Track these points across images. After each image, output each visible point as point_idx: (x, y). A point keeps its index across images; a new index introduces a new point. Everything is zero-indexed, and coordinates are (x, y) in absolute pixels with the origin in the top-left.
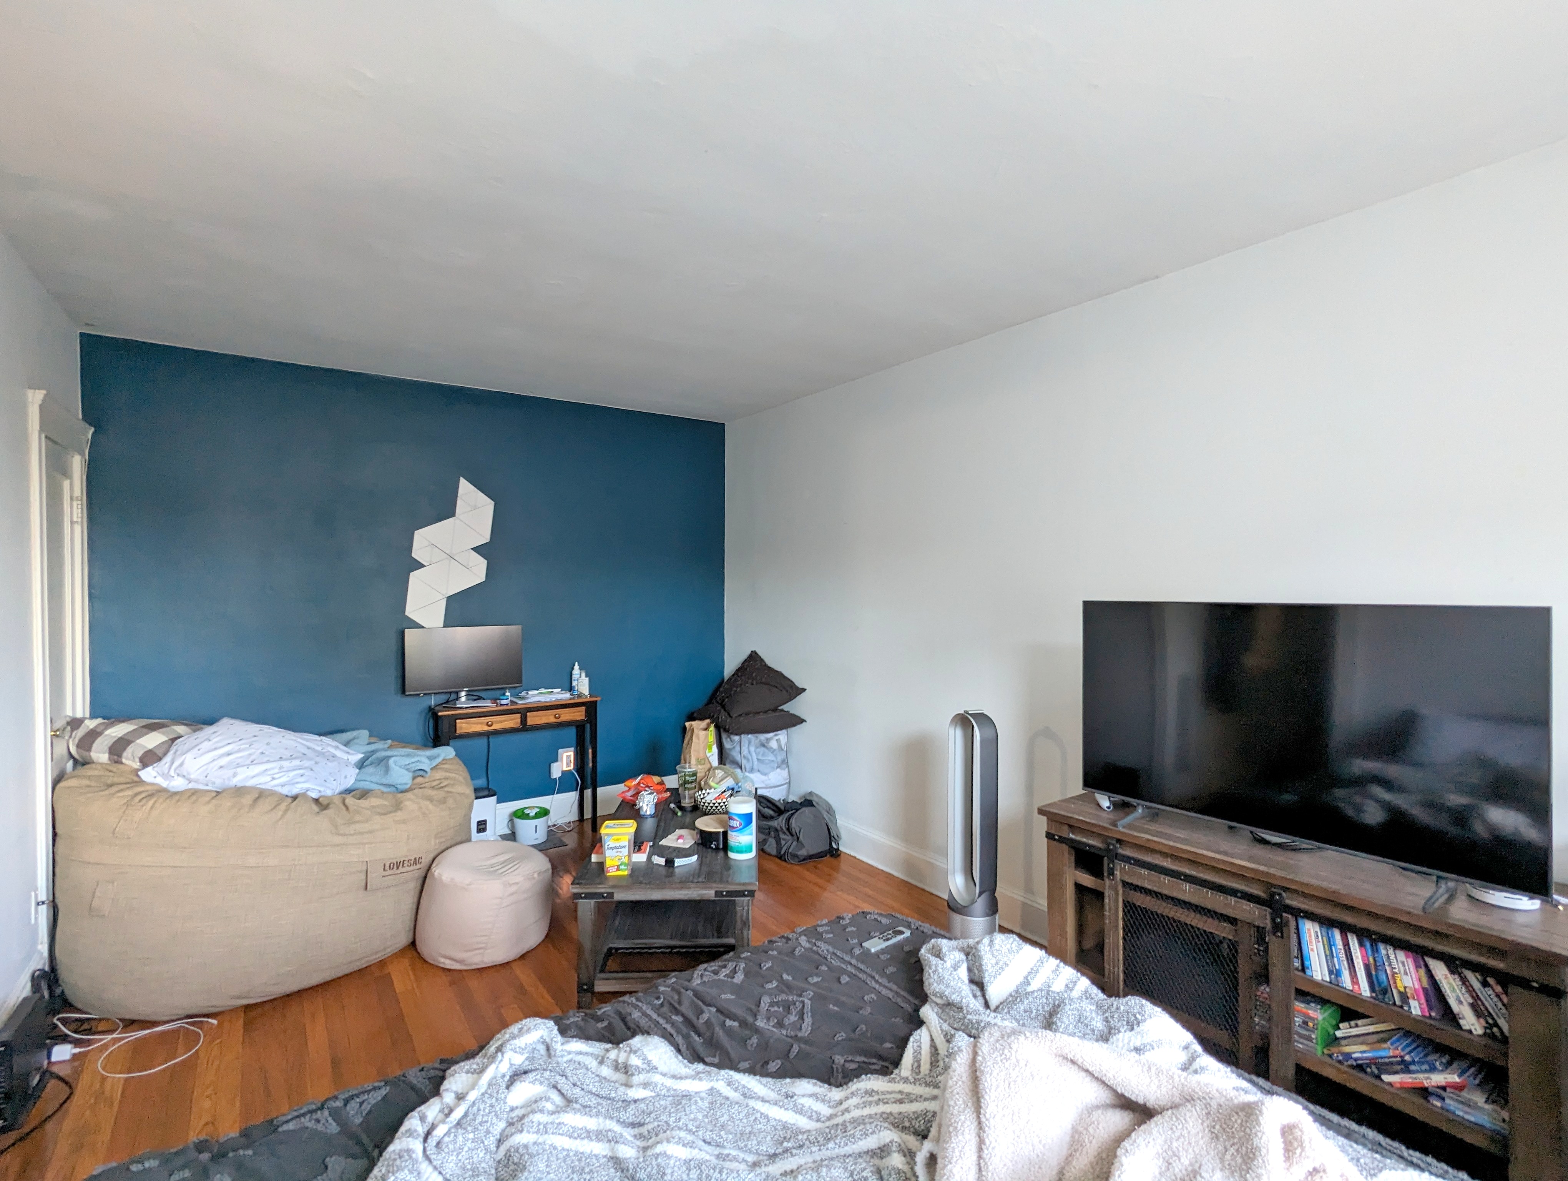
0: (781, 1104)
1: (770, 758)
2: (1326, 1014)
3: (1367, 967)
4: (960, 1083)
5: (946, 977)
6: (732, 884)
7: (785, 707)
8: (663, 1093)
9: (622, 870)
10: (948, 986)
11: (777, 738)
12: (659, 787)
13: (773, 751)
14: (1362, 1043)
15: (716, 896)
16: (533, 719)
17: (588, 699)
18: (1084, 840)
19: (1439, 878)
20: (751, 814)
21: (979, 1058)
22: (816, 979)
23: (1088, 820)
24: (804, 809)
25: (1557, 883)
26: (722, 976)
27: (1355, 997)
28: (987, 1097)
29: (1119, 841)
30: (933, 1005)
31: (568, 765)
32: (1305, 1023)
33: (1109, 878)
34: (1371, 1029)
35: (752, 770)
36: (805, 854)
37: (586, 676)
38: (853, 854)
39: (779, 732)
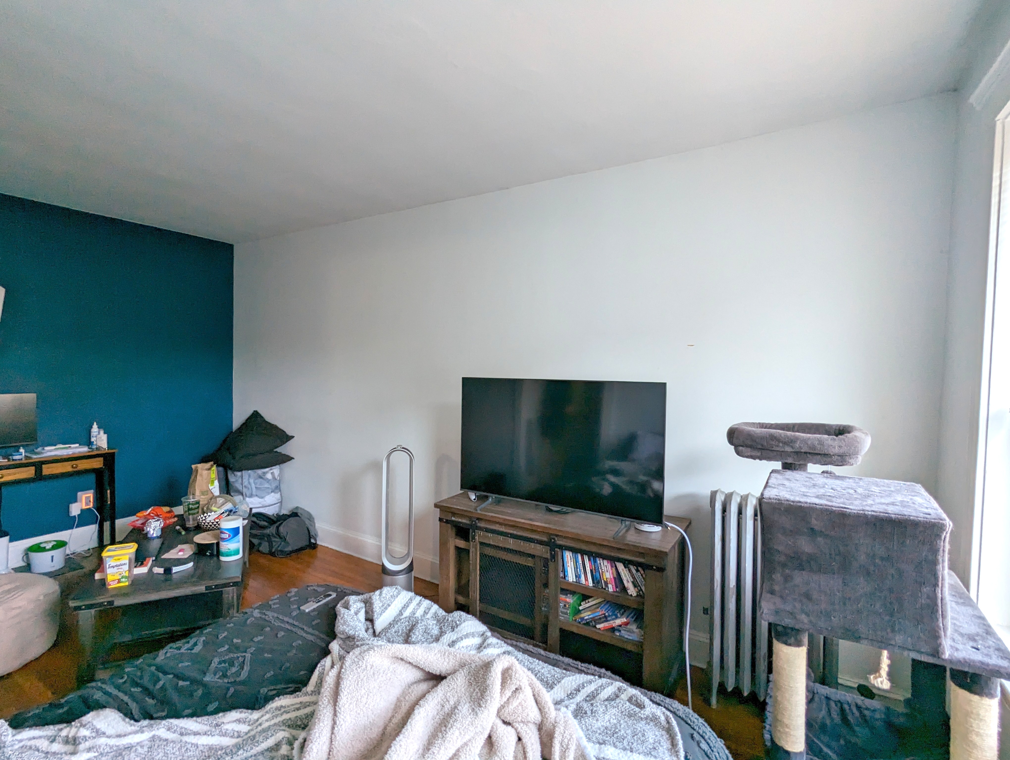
0: (209, 733)
1: (266, 486)
2: (575, 598)
3: (591, 571)
4: (329, 689)
5: (349, 620)
6: (219, 579)
7: (278, 450)
8: (106, 751)
9: (122, 582)
10: (348, 626)
11: (272, 471)
12: (168, 515)
13: (268, 481)
14: (587, 612)
15: (206, 590)
16: (47, 470)
17: (107, 451)
18: (460, 520)
19: (622, 520)
20: (239, 527)
21: (343, 670)
22: (260, 638)
23: (462, 508)
24: (290, 519)
25: (666, 516)
26: (182, 650)
27: (586, 588)
28: (341, 694)
29: (478, 519)
30: (339, 639)
31: (87, 504)
32: (565, 606)
33: (472, 541)
34: (594, 602)
35: (251, 496)
36: (291, 549)
37: (105, 433)
38: (326, 545)
39: (274, 467)
